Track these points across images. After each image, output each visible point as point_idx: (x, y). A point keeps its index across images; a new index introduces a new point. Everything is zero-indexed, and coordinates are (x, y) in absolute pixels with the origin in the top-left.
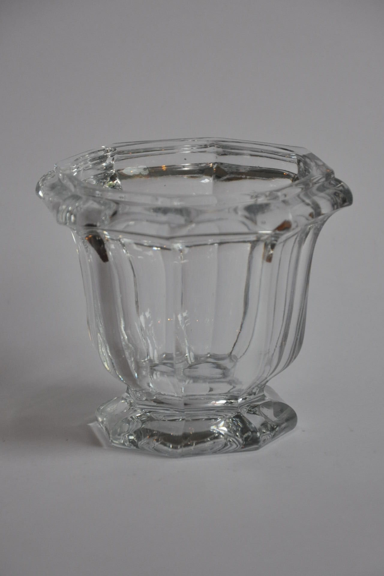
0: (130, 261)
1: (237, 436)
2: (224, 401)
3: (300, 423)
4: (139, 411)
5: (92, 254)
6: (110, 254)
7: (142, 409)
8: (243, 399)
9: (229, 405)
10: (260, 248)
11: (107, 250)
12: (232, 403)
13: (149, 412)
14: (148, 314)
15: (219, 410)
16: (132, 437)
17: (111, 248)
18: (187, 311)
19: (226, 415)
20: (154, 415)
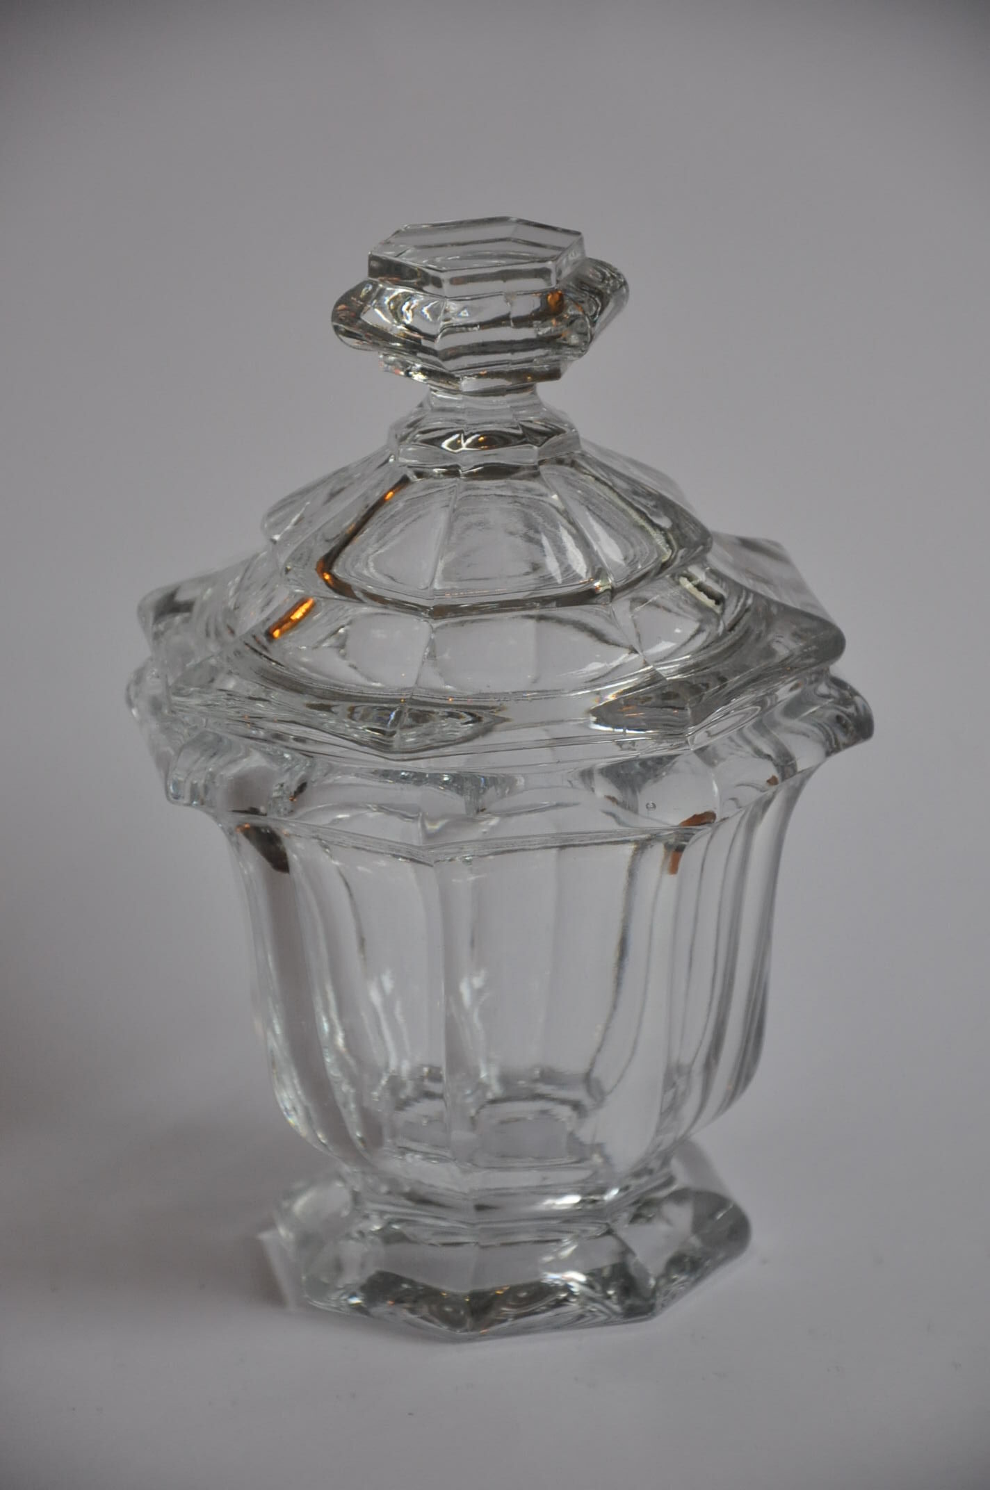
0: (342, 875)
1: (609, 1297)
2: (575, 1199)
3: (759, 1237)
4: (375, 1217)
5: (252, 861)
6: (293, 858)
7: (382, 1213)
8: (621, 1190)
9: (590, 1207)
10: (657, 853)
11: (289, 853)
12: (594, 1201)
13: (399, 1221)
14: (388, 984)
15: (568, 1218)
16: (356, 1301)
17: (297, 850)
18: (483, 972)
19: (584, 1231)
20: (408, 1230)
